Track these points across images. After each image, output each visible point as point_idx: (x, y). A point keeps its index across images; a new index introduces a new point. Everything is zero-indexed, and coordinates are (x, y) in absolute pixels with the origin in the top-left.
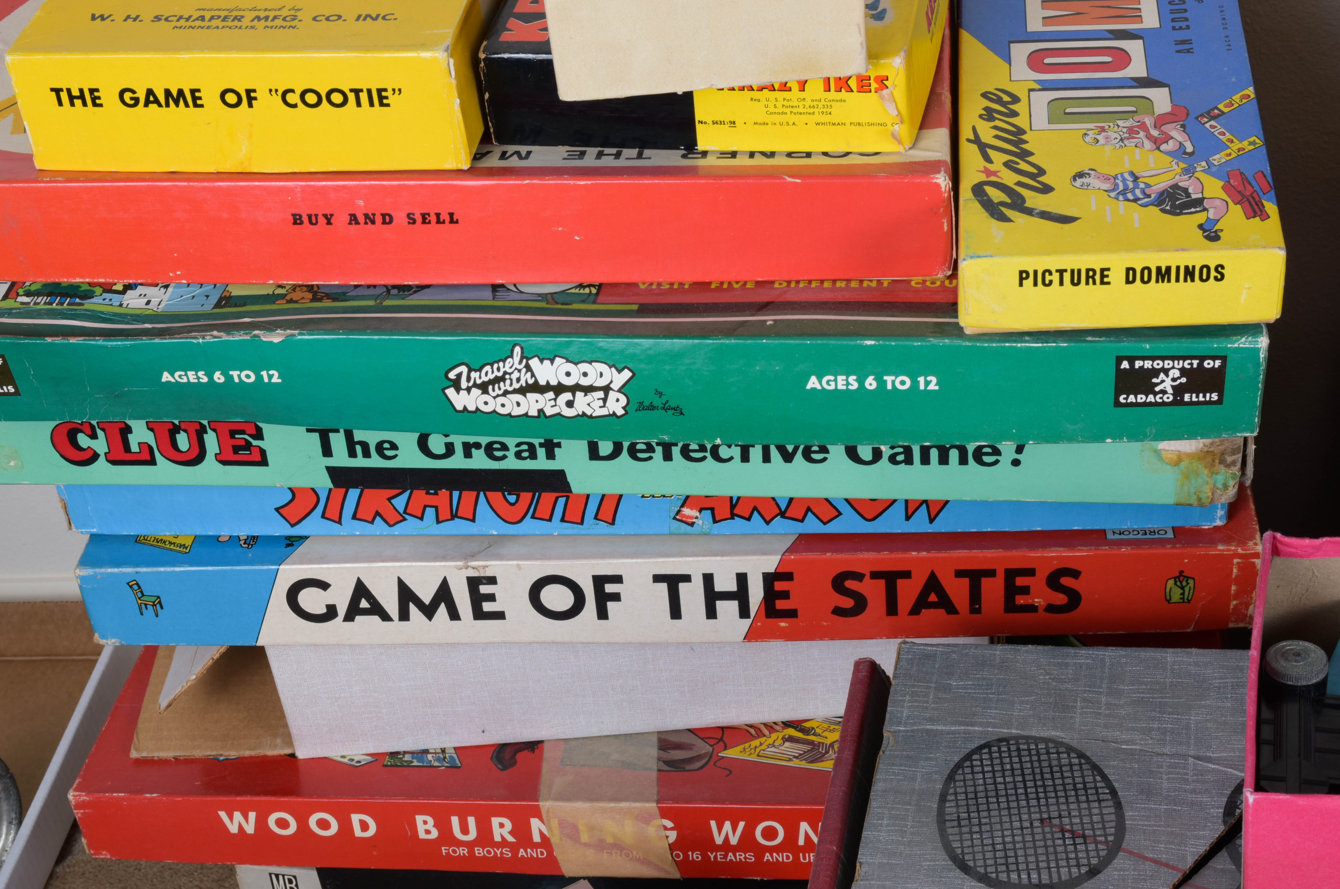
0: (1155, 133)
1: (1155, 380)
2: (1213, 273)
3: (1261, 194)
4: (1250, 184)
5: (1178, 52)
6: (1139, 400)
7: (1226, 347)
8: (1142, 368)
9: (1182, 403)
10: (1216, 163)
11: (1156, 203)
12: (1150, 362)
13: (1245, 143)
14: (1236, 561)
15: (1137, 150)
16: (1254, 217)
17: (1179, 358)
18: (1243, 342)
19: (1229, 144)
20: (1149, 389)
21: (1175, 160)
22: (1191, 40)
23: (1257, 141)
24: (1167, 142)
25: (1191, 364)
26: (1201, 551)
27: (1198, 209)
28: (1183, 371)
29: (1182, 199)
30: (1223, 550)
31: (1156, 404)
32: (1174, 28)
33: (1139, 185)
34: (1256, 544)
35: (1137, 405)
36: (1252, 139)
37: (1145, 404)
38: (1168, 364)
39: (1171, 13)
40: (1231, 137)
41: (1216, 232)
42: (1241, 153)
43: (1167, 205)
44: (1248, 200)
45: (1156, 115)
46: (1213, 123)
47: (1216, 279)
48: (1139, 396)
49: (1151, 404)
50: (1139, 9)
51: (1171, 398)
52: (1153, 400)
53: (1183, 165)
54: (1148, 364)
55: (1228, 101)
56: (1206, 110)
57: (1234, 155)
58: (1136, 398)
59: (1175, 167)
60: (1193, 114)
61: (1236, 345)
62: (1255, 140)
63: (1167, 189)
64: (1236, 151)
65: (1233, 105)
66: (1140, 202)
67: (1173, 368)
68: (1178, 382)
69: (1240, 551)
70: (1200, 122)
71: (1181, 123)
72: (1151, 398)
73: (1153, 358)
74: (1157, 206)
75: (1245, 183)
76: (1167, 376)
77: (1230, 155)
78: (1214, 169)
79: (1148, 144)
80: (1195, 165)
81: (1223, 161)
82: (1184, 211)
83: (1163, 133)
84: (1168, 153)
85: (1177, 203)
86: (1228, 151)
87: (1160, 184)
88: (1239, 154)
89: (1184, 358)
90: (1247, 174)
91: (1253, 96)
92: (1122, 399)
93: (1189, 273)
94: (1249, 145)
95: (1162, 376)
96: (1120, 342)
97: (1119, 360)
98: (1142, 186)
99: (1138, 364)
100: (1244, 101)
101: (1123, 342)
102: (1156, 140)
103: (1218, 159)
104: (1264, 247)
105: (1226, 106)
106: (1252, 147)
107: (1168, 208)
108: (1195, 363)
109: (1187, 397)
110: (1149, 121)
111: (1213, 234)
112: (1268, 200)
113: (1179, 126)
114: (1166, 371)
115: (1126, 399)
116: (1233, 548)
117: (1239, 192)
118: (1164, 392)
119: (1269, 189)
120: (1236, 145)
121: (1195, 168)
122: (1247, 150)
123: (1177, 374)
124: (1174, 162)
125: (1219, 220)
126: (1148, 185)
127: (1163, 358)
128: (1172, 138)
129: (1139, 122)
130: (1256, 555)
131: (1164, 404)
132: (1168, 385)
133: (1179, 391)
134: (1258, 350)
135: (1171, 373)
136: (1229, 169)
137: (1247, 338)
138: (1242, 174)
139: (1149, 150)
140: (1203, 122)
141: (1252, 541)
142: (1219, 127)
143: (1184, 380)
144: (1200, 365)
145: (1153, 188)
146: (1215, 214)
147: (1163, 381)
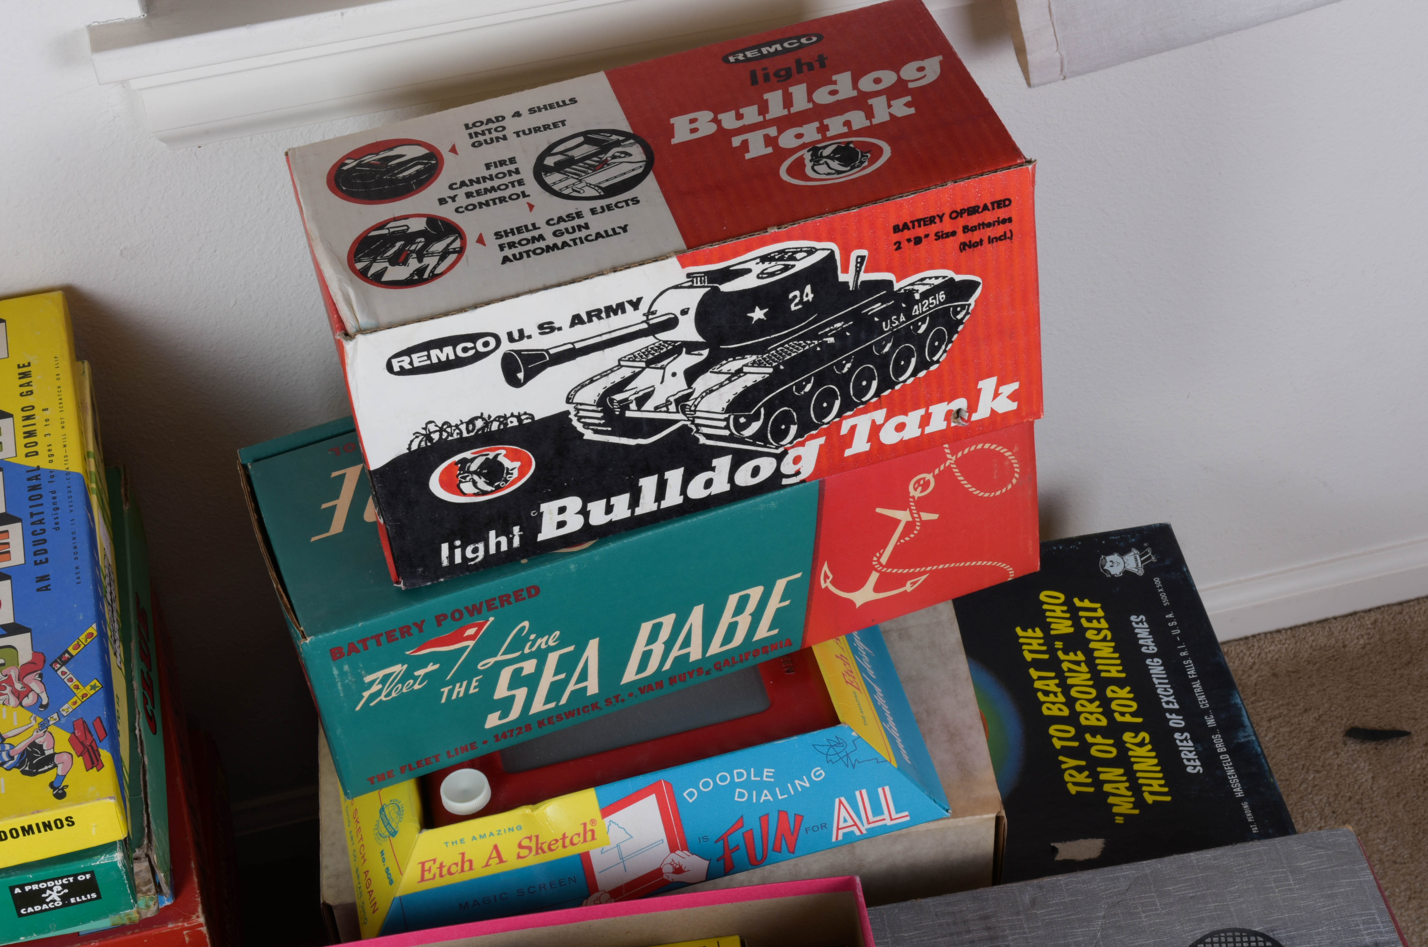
0: (18, 686)
1: (43, 895)
2: (65, 823)
3: (98, 742)
4: (90, 732)
5: (38, 590)
6: (36, 910)
7: (91, 866)
8: (31, 890)
9: (70, 904)
10: (65, 714)
11: (18, 765)
12: (37, 885)
13: (88, 687)
14: (185, 932)
15: (4, 708)
16: (92, 768)
17: (57, 879)
18: (103, 860)
19: (75, 690)
20: (43, 901)
21: (34, 715)
22: (48, 575)
23: (98, 684)
24: (27, 696)
25: (69, 880)
26: (154, 932)
27: (50, 766)
28: (63, 886)
29: (38, 757)
30: (173, 928)
31: (50, 909)
32: (36, 563)
33: (5, 747)
34: (198, 917)
35: (35, 913)
36: (92, 683)
37: (41, 911)
38: (50, 884)
39: (34, 545)
40: (77, 683)
41: (63, 789)
42: (85, 699)
43: (26, 766)
44: (88, 750)
45: (20, 665)
46: (64, 669)
47: (68, 825)
48: (36, 908)
49: (46, 910)
50: (8, 543)
51: (61, 903)
52: (47, 907)
53: (40, 720)
54: (35, 887)
55: (76, 642)
56: (58, 656)
57: (79, 703)
58: (34, 909)
59: (33, 722)
60: (49, 660)
61: (98, 863)
62: (95, 684)
63: (26, 749)
64: (81, 698)
65: (79, 646)
66: (5, 766)
67: (55, 885)
68: (62, 893)
69: (186, 925)
70: (54, 669)
71: (39, 672)
72: (45, 907)
73: (38, 883)
74: (19, 768)
75: (87, 732)
76: (53, 891)
77: (75, 703)
78: (63, 720)
79: (13, 700)
80: (49, 718)
81: (70, 710)
82: (39, 770)
83: (25, 686)
84: (29, 708)
85: (34, 762)
86: (75, 699)
87: (21, 744)
88: (83, 700)
89: (62, 878)
90: (88, 722)
91: (95, 634)
92: (23, 911)
93: (47, 826)
94: (91, 690)
95: (48, 892)
96: (9, 877)
97: (12, 889)
98: (7, 747)
99: (27, 888)
100: (89, 640)
101: (12, 876)
102: (19, 695)
103: (67, 708)
104: (98, 799)
105: (75, 649)
106: (93, 692)
107: (27, 769)
108: (71, 879)
109: (73, 900)
110: (14, 673)
111: (60, 792)
112: (103, 748)
113: (37, 676)
114: (51, 889)
115: (26, 910)
116: (180, 924)
117: (82, 743)
118: (54, 901)
119: (105, 735)
120: (80, 693)
121: (49, 721)
122: (89, 696)
123: (60, 888)
124: (33, 718)
125: (65, 776)
126: (12, 746)
127: (46, 881)
128: (32, 690)
129: (6, 676)
130: (201, 925)
131: (56, 908)
132: (55, 896)
133: (64, 898)
134: (116, 863)
135: (55, 889)
136: (75, 719)
137: (105, 856)
138: (84, 722)
139: (14, 707)
140: (56, 668)
141: (194, 914)
142: (68, 673)
143: (66, 891)
144: (75, 879)
145: (16, 748)
146: (63, 769)
147: (50, 895)
